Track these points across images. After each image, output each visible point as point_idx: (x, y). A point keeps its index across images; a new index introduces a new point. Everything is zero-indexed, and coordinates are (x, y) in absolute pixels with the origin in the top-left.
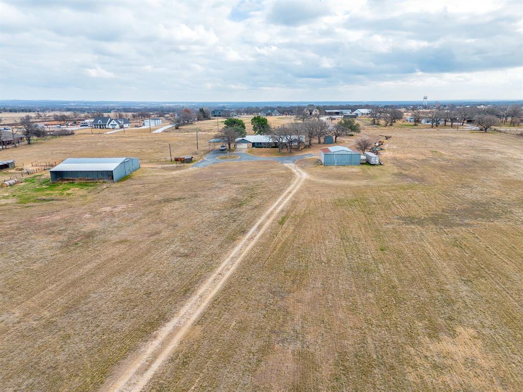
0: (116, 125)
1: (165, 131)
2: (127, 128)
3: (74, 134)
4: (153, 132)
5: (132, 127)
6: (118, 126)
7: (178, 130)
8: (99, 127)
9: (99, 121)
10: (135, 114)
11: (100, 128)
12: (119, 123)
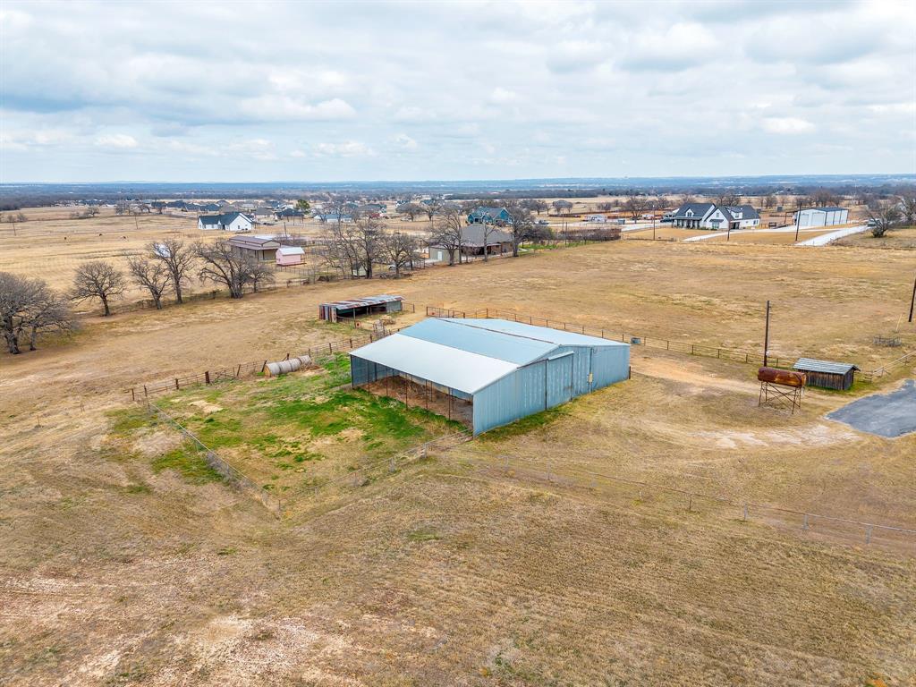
0: (721, 221)
1: (837, 243)
2: (749, 228)
3: (618, 238)
4: (802, 244)
5: (761, 226)
6: (725, 225)
7: (879, 241)
8: (685, 225)
9: (690, 211)
10: (804, 197)
11: (688, 227)
12: (730, 217)
